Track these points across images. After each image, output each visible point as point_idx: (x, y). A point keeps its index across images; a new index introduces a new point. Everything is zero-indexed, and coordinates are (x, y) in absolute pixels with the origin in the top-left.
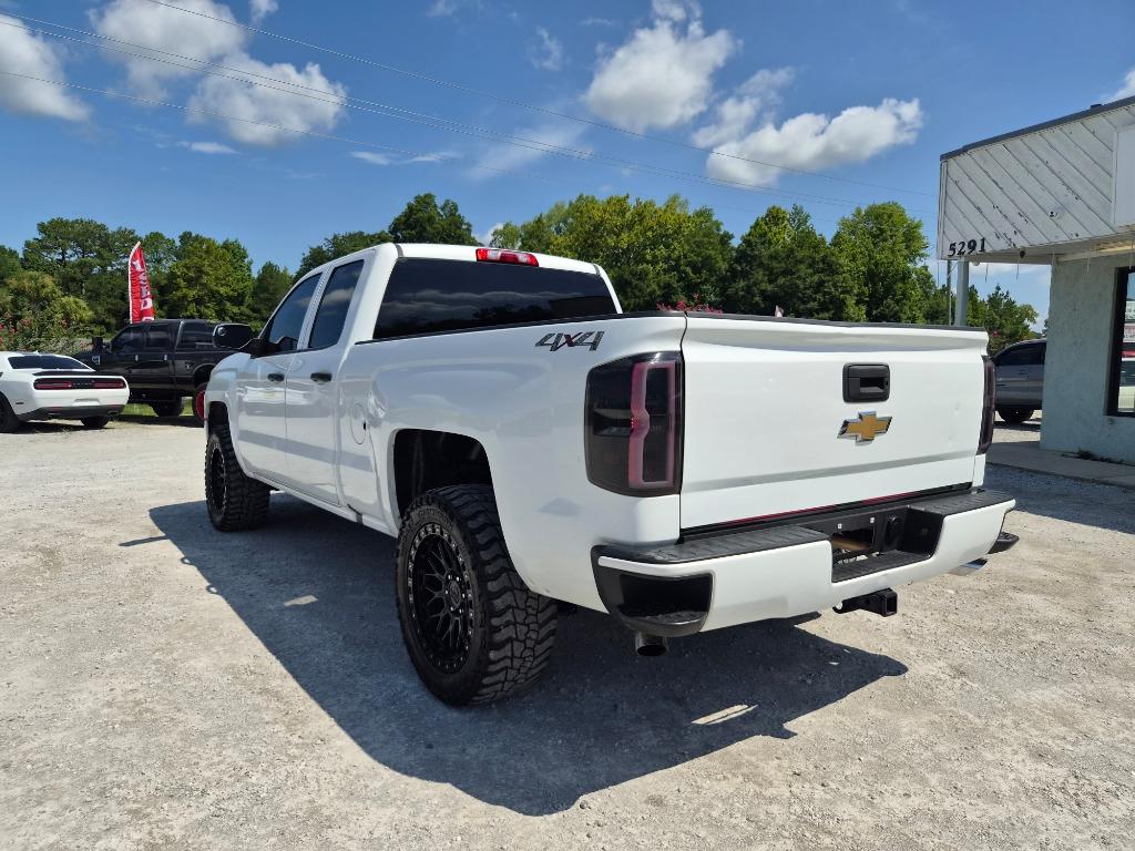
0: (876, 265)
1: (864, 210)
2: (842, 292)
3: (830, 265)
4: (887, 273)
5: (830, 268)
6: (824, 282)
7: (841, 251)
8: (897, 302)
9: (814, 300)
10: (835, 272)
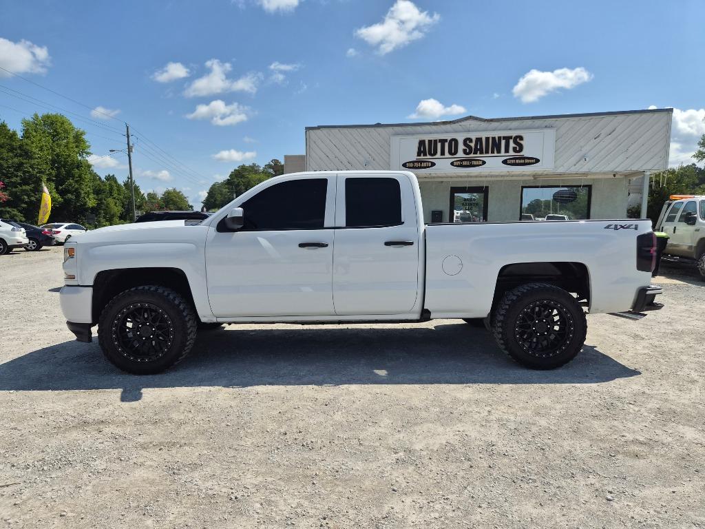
0: (58, 155)
1: (40, 115)
2: (40, 172)
3: (26, 153)
4: (66, 162)
5: (27, 154)
6: (23, 163)
7: (32, 143)
8: (77, 181)
9: (17, 176)
10: (31, 158)
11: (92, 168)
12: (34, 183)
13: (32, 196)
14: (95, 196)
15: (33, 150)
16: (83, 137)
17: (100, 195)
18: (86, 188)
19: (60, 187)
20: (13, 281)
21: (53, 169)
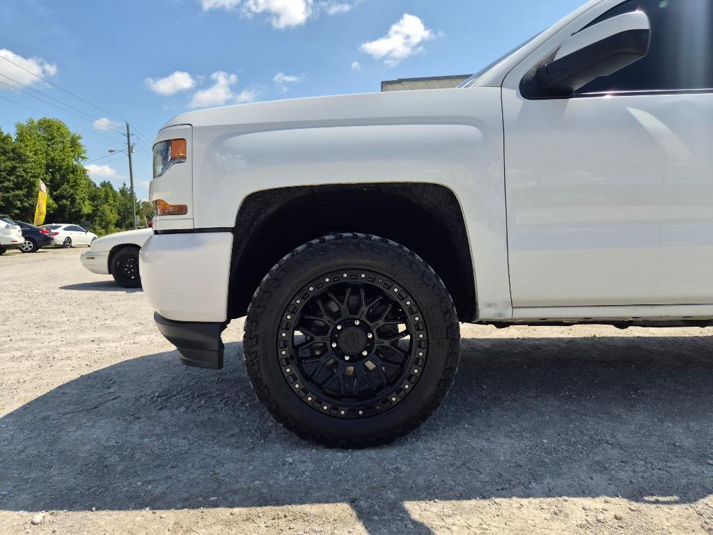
0: (52, 160)
1: (36, 120)
2: (34, 177)
3: (20, 156)
4: (61, 167)
5: (20, 158)
6: (16, 167)
7: (26, 146)
8: (72, 187)
9: (9, 181)
10: (24, 161)
11: (88, 173)
12: (27, 188)
13: (26, 201)
14: (91, 202)
15: (28, 153)
16: (79, 141)
17: (95, 202)
18: (81, 194)
19: (55, 193)
20: (11, 279)
21: (46, 174)
